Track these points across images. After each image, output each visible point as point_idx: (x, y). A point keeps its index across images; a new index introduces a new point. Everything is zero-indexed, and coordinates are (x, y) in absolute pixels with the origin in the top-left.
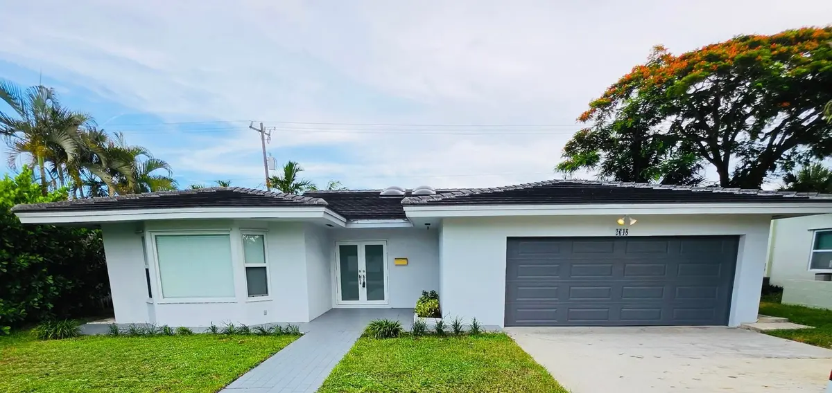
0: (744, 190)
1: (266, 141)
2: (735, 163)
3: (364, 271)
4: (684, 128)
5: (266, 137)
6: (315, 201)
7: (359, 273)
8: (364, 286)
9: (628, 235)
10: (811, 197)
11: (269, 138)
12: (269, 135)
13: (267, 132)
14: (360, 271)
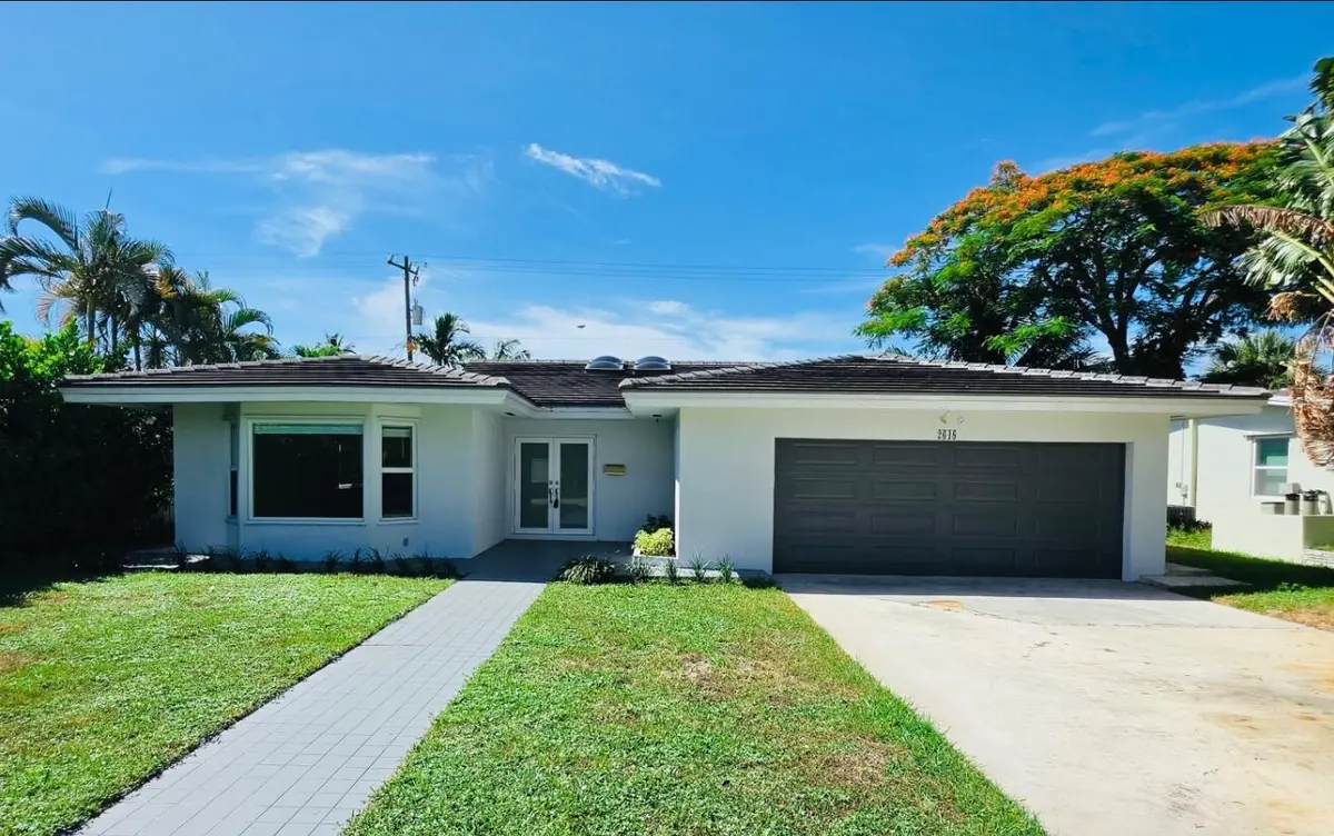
0: (1126, 378)
1: (411, 283)
2: (1135, 331)
3: (557, 483)
4: (1053, 278)
5: (412, 276)
6: (494, 381)
7: (550, 486)
8: (556, 506)
9: (957, 439)
10: (1222, 392)
11: (416, 278)
12: (416, 273)
13: (414, 269)
14: (551, 483)
